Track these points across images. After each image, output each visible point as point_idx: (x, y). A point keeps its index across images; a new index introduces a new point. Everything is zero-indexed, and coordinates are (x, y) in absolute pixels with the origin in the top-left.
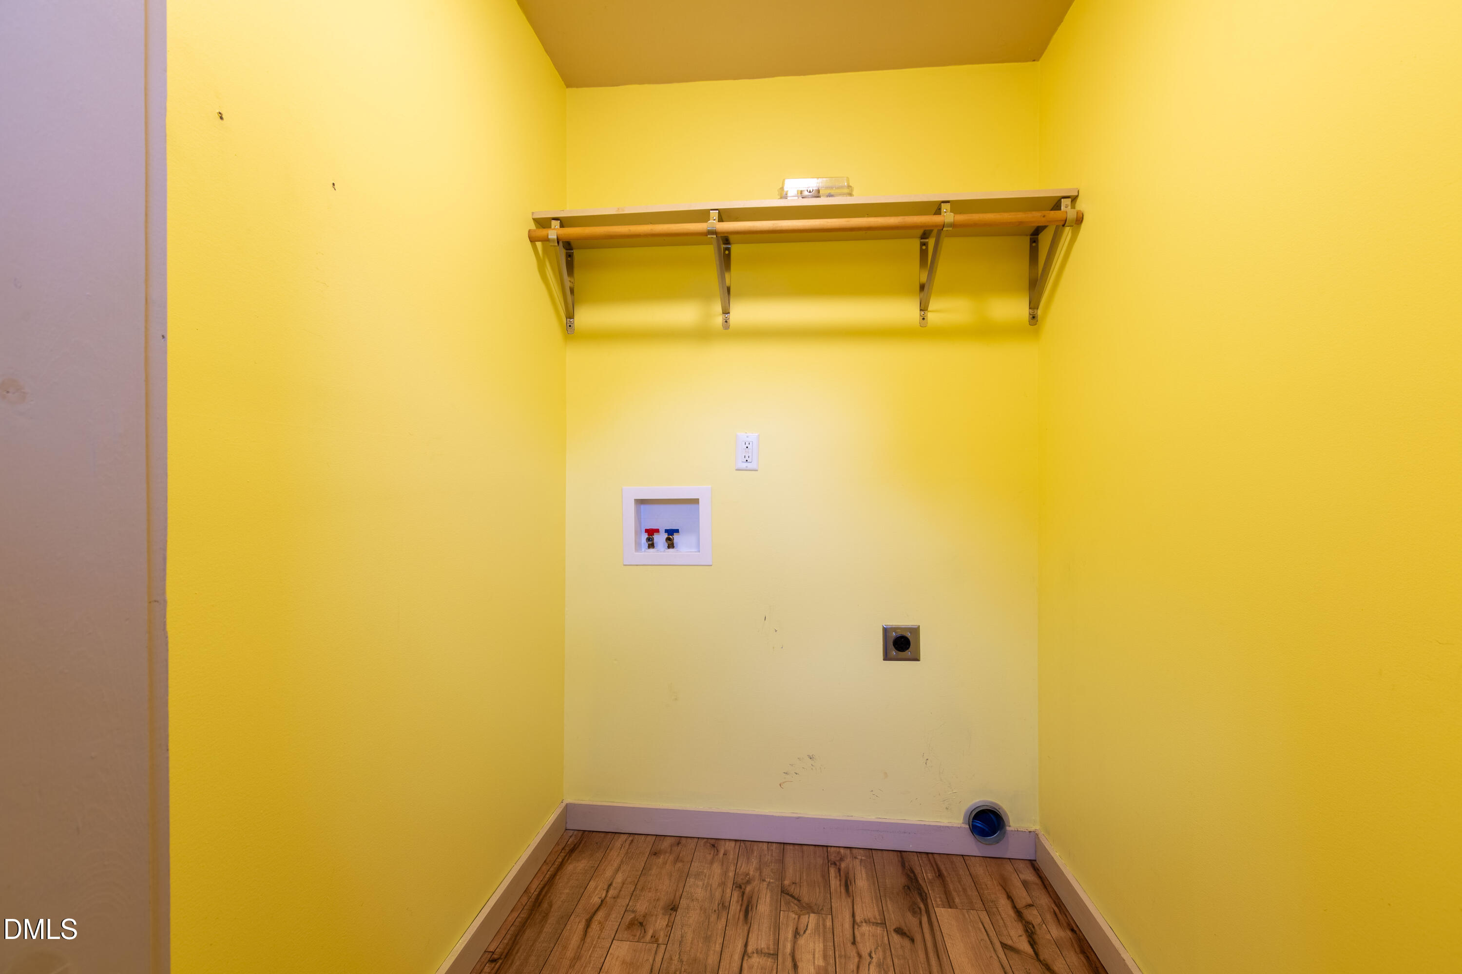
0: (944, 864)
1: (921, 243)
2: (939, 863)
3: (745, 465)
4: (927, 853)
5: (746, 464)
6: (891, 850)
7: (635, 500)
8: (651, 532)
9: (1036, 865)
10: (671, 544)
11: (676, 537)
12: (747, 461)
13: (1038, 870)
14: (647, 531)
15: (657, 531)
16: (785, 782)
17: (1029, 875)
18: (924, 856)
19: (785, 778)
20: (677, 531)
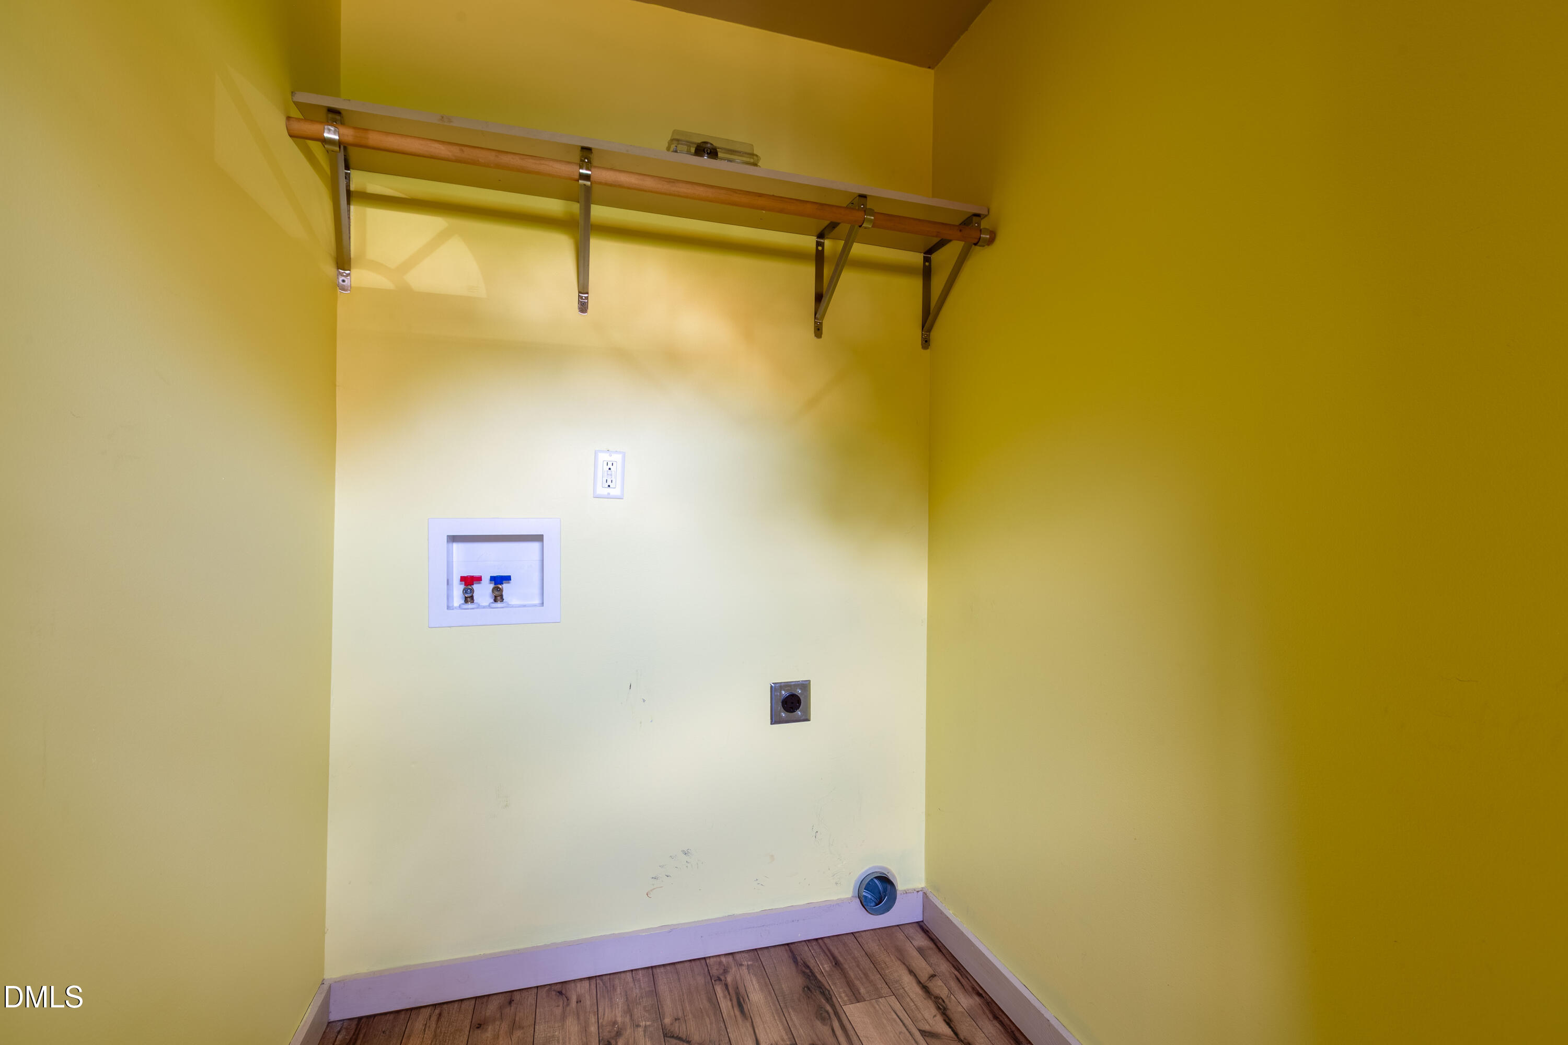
0: (837, 949)
1: (817, 242)
2: (831, 948)
3: (606, 491)
4: (816, 940)
5: (609, 490)
6: (778, 945)
7: (448, 536)
8: (469, 581)
9: (924, 926)
10: (498, 596)
11: (505, 586)
12: (609, 486)
13: (927, 931)
14: (464, 579)
15: (479, 579)
16: (654, 889)
17: (921, 941)
18: (814, 943)
19: (653, 885)
20: (508, 578)
